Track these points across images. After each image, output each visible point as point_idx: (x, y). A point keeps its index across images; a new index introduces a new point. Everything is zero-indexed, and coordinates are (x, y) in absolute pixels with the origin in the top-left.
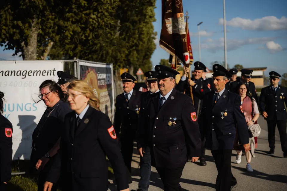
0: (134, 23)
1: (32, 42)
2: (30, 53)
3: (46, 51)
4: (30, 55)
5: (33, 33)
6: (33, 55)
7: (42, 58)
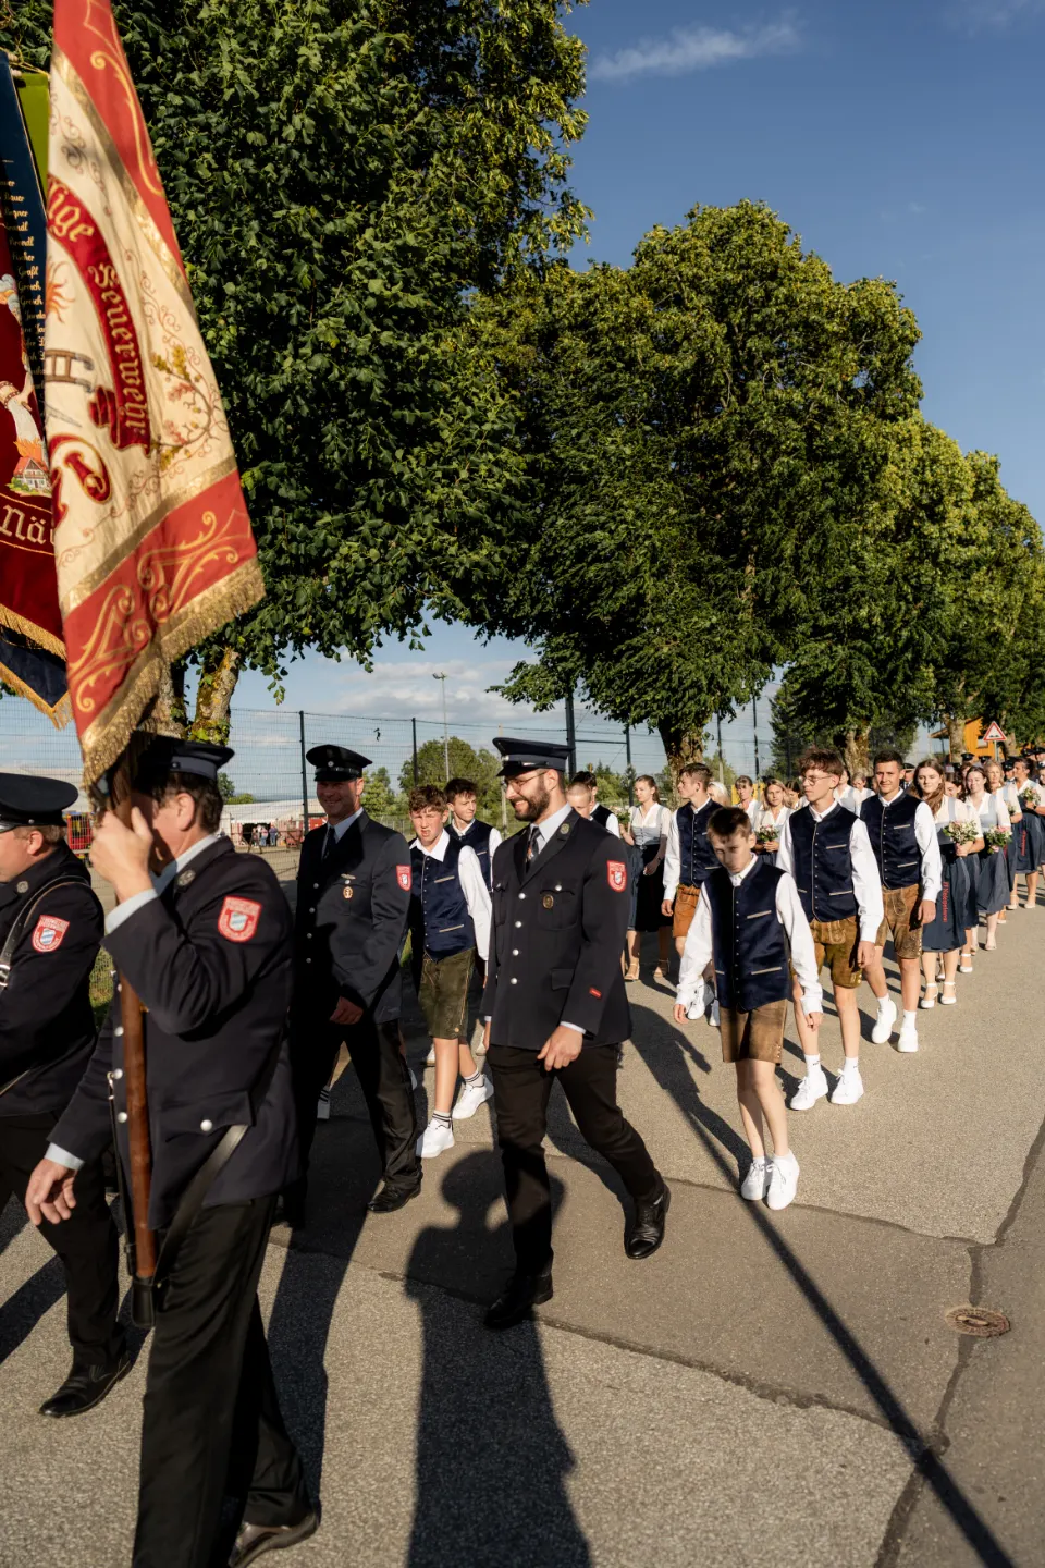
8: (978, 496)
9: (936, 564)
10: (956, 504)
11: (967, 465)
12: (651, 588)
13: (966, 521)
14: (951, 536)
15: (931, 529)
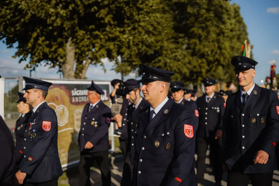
0: (199, 37)
1: (70, 61)
2: (67, 70)
3: (84, 68)
4: (68, 72)
5: (70, 51)
6: (70, 72)
7: (81, 75)
8: (235, 17)
9: (224, 36)
10: (229, 19)
11: (232, 8)
12: (165, 44)
13: (231, 24)
14: (228, 29)
15: (222, 26)
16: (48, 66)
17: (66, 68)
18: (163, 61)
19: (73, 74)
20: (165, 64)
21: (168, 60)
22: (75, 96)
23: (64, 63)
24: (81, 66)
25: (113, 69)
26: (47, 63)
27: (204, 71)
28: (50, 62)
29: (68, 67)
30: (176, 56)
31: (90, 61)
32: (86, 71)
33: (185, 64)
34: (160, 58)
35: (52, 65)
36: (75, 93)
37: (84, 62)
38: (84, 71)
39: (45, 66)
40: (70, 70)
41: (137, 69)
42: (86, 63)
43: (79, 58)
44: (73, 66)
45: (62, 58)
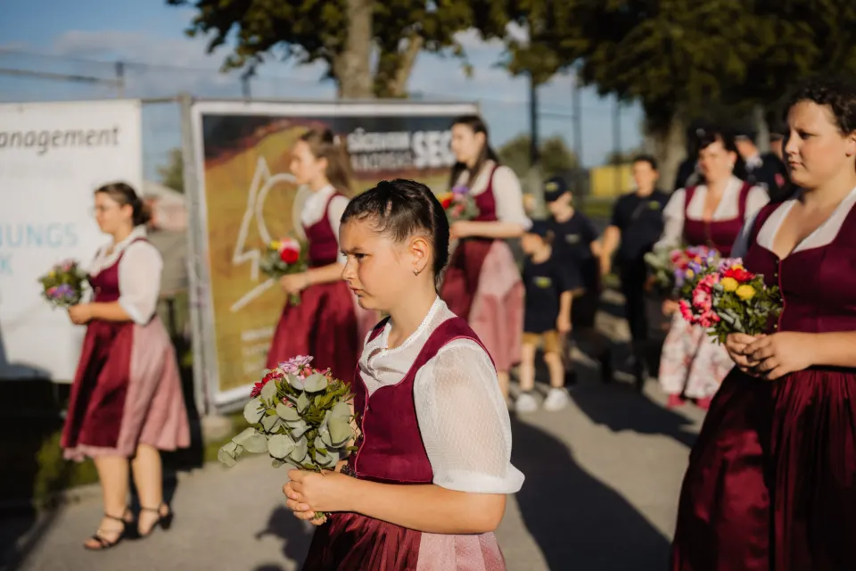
2: (351, 71)
3: (402, 63)
4: (353, 77)
5: (357, 10)
6: (360, 78)
16: (293, 60)
17: (345, 66)
18: (658, 35)
19: (367, 81)
20: (668, 43)
21: (677, 32)
22: (360, 154)
23: (340, 49)
24: (392, 56)
25: (500, 65)
26: (291, 52)
27: (802, 62)
28: (297, 48)
29: (352, 60)
30: (704, 16)
31: (419, 40)
32: (408, 73)
33: (734, 42)
34: (649, 24)
35: (305, 55)
36: (358, 141)
37: (403, 44)
38: (401, 74)
39: (284, 59)
40: (358, 71)
41: (580, 62)
42: (409, 48)
43: (388, 31)
44: (366, 58)
45: (333, 32)
